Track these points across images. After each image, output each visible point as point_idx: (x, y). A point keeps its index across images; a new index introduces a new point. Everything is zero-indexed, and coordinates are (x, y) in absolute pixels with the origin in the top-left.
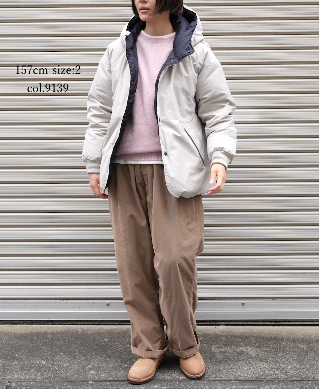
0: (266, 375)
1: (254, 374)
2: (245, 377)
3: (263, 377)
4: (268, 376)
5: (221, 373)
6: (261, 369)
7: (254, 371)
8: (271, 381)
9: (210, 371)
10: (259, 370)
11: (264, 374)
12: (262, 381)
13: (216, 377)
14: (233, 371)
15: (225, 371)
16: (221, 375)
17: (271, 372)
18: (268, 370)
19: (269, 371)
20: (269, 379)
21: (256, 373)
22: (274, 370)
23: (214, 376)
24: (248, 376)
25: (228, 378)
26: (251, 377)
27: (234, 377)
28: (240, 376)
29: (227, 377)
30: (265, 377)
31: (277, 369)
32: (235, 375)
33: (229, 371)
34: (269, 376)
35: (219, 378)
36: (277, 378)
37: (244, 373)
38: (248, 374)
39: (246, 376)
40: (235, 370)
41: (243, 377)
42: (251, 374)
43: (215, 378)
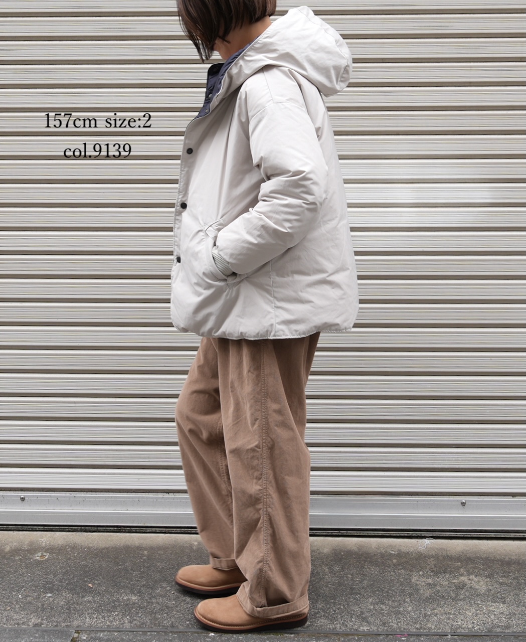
0: (505, 626)
1: (484, 624)
2: (469, 629)
3: (498, 630)
4: (507, 627)
5: (428, 620)
6: (495, 615)
7: (484, 619)
8: (513, 637)
9: (410, 617)
10: (491, 617)
11: (501, 624)
12: (498, 636)
13: (421, 628)
14: (449, 618)
15: (435, 618)
16: (429, 625)
17: (512, 621)
18: (508, 616)
19: (510, 618)
20: (509, 632)
21: (488, 623)
22: (516, 617)
23: (418, 626)
24: (473, 627)
25: (440, 631)
26: (480, 629)
27: (451, 629)
28: (460, 627)
29: (439, 629)
30: (503, 629)
31: (522, 615)
32: (452, 626)
33: (442, 618)
34: (510, 627)
35: (425, 629)
36: (523, 632)
37: (467, 622)
38: (473, 623)
39: (470, 626)
40: (451, 616)
41: (465, 629)
42: (478, 623)
43: (419, 631)
